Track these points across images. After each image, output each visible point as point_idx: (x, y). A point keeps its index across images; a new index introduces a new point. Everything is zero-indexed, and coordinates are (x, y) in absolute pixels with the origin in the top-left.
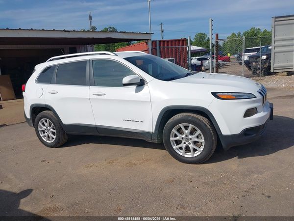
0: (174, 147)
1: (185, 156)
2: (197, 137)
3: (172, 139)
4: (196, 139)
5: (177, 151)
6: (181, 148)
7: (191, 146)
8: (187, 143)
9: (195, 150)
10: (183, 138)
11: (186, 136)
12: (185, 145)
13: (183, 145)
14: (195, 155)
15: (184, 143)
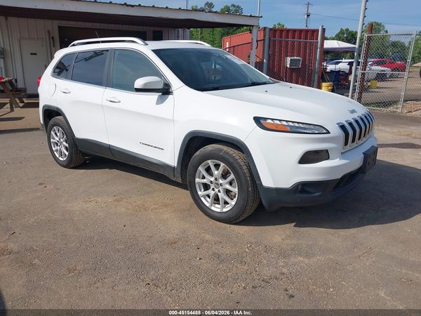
0: (200, 193)
1: (213, 208)
2: (231, 183)
3: (197, 180)
4: (228, 187)
5: (202, 199)
6: (209, 196)
7: (222, 195)
8: (217, 190)
9: (226, 203)
10: (211, 182)
11: (216, 179)
12: (214, 192)
13: (211, 193)
14: (225, 210)
15: (213, 189)
